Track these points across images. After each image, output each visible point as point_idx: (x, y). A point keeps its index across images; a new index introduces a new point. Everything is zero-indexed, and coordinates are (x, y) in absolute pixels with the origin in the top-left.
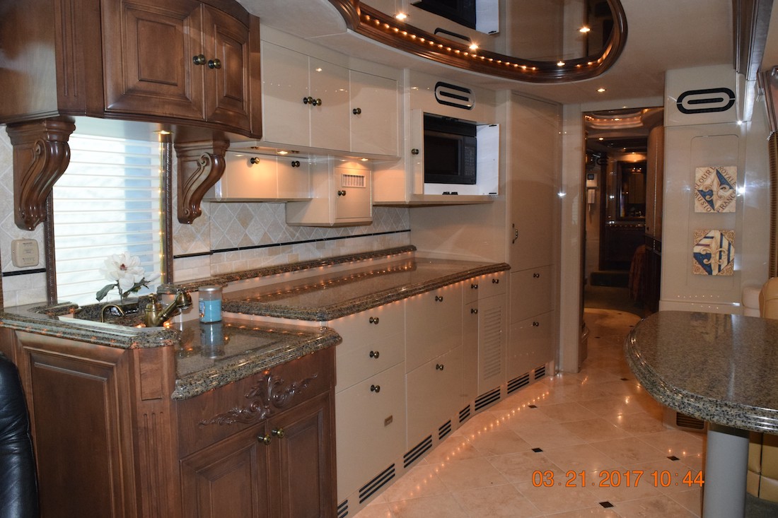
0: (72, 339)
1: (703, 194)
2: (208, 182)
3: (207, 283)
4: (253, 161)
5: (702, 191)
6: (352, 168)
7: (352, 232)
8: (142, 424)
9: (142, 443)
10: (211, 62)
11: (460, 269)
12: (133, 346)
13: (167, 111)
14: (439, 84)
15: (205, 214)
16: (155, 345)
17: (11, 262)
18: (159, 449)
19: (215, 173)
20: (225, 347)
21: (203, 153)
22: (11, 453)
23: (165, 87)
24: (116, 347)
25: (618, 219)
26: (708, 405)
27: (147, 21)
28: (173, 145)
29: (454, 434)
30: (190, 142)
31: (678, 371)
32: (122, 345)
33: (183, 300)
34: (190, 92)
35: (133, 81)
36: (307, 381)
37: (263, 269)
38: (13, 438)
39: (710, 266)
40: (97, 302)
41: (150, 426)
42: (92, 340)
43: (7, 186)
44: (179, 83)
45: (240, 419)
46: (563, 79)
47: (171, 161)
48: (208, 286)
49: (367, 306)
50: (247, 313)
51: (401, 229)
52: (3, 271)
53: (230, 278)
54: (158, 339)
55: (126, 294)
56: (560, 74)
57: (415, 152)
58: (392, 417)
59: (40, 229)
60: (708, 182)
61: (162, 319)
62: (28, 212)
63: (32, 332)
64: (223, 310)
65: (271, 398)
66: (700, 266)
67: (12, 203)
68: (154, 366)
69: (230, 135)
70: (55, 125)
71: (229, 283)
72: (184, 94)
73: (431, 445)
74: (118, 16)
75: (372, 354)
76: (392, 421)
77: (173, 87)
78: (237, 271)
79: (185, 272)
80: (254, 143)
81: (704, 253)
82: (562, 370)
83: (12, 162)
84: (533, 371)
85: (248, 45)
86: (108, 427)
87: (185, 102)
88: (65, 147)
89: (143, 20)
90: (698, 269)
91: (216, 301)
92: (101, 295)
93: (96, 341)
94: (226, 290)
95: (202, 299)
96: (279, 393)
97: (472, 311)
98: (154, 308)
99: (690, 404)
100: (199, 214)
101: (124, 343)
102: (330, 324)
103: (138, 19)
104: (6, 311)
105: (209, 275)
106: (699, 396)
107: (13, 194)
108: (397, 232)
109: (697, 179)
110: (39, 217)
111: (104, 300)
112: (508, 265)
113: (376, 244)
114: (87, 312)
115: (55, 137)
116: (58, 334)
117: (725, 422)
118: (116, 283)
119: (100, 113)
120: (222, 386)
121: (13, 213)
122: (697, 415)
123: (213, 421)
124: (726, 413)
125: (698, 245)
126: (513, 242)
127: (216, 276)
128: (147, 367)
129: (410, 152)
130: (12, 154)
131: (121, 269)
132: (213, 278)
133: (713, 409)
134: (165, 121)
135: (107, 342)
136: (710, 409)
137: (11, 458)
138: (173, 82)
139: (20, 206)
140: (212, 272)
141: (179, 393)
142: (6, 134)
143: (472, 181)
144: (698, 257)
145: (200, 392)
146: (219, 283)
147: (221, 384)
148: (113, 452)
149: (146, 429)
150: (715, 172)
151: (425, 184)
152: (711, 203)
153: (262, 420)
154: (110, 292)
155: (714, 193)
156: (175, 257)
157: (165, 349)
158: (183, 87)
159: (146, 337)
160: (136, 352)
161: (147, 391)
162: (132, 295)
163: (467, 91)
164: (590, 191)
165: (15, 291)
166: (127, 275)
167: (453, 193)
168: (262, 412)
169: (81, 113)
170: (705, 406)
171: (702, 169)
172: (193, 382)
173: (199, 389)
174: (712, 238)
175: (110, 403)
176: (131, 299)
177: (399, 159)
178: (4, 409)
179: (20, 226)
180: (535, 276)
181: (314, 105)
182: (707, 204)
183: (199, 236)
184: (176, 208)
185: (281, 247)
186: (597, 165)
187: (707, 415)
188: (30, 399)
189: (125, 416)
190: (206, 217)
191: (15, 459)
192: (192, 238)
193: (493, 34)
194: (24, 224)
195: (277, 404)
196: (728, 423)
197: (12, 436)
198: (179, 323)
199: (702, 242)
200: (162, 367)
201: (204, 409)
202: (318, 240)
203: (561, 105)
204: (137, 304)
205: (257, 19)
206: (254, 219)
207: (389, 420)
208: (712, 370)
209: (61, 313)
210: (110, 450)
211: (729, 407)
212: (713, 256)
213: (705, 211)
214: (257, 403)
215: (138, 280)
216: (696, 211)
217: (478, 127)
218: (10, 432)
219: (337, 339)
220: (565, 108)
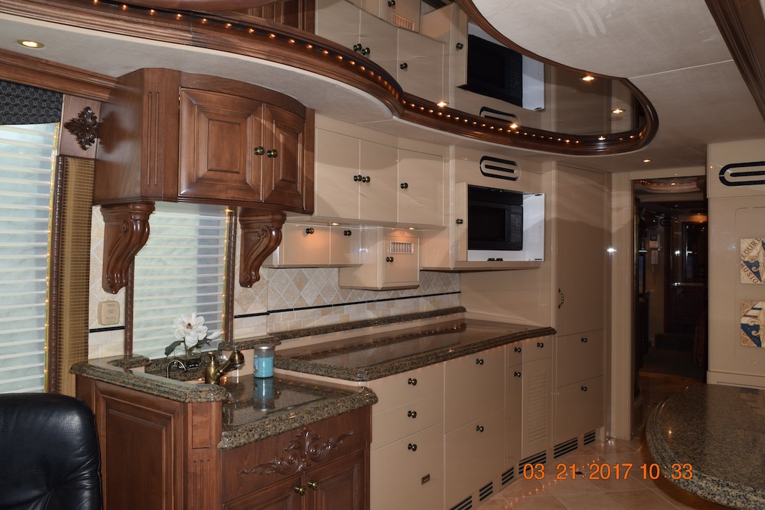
0: (140, 391)
1: (749, 265)
2: (266, 252)
3: (263, 341)
4: (309, 231)
5: (747, 262)
6: (401, 237)
7: (402, 294)
8: (191, 470)
9: (191, 486)
10: (270, 152)
11: (504, 332)
12: (187, 401)
13: (230, 195)
14: (484, 158)
15: (263, 279)
16: (206, 400)
17: (97, 320)
18: (205, 493)
19: (272, 244)
20: (276, 401)
21: (263, 226)
22: (83, 488)
23: (229, 174)
24: (174, 400)
25: (684, 280)
26: (710, 485)
27: (216, 120)
28: (238, 218)
29: (496, 496)
30: (252, 216)
31: (691, 448)
32: (178, 399)
33: (237, 358)
34: (250, 178)
35: (203, 170)
36: (343, 437)
37: (315, 328)
38: (86, 475)
39: (758, 338)
40: (165, 356)
41: (198, 473)
42: (155, 393)
43: (98, 256)
44: (241, 172)
45: (277, 470)
46: (605, 152)
47: (235, 232)
48: (263, 344)
49: (405, 368)
50: (296, 371)
51: (451, 291)
52: (90, 328)
53: (284, 336)
54: (208, 395)
55: (191, 349)
56: (601, 147)
57: (459, 222)
58: (429, 476)
59: (122, 292)
60: (754, 253)
61: (218, 374)
62: (113, 279)
63: (108, 383)
64: (274, 366)
65: (308, 452)
66: (749, 338)
67: (101, 271)
68: (204, 419)
69: (287, 213)
70: (138, 207)
71: (282, 341)
72: (245, 179)
73: (471, 506)
74: (193, 118)
75: (410, 414)
76: (429, 480)
77: (235, 175)
78: (291, 329)
79: (243, 330)
80: (308, 217)
81: (752, 324)
82: (615, 437)
83: (103, 236)
84: (582, 436)
85: (303, 134)
86: (164, 471)
87: (246, 188)
88: (145, 224)
89: (213, 120)
90: (747, 341)
91: (269, 358)
92: (169, 350)
93: (158, 394)
94: (278, 348)
95: (256, 356)
96: (316, 447)
97: (516, 374)
98: (213, 363)
99: (693, 482)
100: (258, 279)
101: (180, 397)
102: (368, 384)
103: (210, 120)
104: (90, 363)
105: (265, 334)
106: (703, 475)
107: (102, 263)
108: (447, 294)
109: (742, 250)
110: (122, 282)
111: (172, 355)
112: (554, 329)
113: (425, 305)
114: (157, 365)
115: (138, 217)
116: (129, 386)
117: (725, 502)
118: (183, 340)
119: (173, 198)
120: (262, 439)
121: (101, 278)
122: (699, 493)
123: (254, 471)
124: (727, 493)
125: (745, 316)
126: (559, 307)
127: (271, 334)
128: (198, 419)
129: (455, 222)
130: (104, 229)
131: (187, 328)
132: (269, 336)
133: (714, 489)
134: (231, 203)
135: (167, 396)
136: (712, 488)
137: (83, 493)
138: (236, 170)
139: (107, 274)
140: (268, 331)
141: (226, 443)
142: (100, 213)
143: (518, 246)
144: (745, 327)
145: (242, 444)
146: (273, 341)
147: (262, 437)
148: (167, 493)
149: (195, 474)
150: (761, 244)
151: (469, 251)
152: (758, 274)
153: (299, 472)
154: (178, 347)
155: (760, 264)
156: (236, 317)
157: (214, 404)
158: (244, 174)
159: (199, 393)
160: (190, 406)
161: (197, 440)
162: (195, 351)
163: (513, 163)
164: (653, 252)
165: (98, 345)
166: (192, 333)
167: (498, 260)
168: (299, 465)
169: (160, 199)
170: (707, 485)
171: (747, 240)
172: (237, 435)
173: (242, 441)
174: (760, 309)
175: (167, 449)
176: (195, 354)
177: (443, 228)
178: (81, 450)
179: (106, 290)
180: (583, 340)
181: (364, 181)
182: (753, 275)
183: (257, 298)
184: (238, 273)
185: (333, 308)
186: (660, 226)
187: (709, 494)
188: (103, 441)
189: (178, 461)
190: (265, 281)
191: (87, 494)
192: (251, 299)
193: (539, 110)
194: (108, 288)
195: (314, 458)
196: (728, 504)
197: (86, 473)
198: (236, 378)
199: (749, 313)
200: (211, 419)
201: (246, 459)
202: (369, 302)
203: (610, 173)
204: (200, 359)
205: (313, 111)
206: (309, 283)
207: (426, 479)
208: (726, 448)
209: (134, 366)
210: (164, 491)
211: (731, 487)
212: (761, 327)
213: (751, 282)
214: (295, 456)
215: (201, 338)
216: (742, 282)
217: (524, 196)
218: (85, 469)
219: (374, 399)
220: (615, 176)
